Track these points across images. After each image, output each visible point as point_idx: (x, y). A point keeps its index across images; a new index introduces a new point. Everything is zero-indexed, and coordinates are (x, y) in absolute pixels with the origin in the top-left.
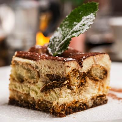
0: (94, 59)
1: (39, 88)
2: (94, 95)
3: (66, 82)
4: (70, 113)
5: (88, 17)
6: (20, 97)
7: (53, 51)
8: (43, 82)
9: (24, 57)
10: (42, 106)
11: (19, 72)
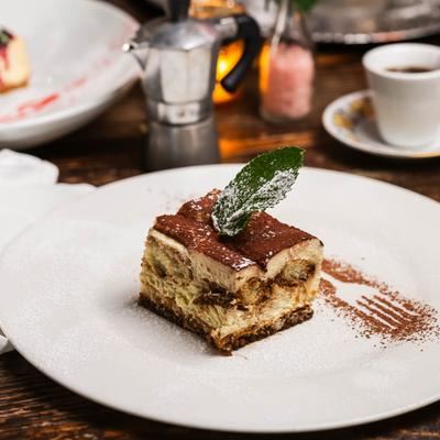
0: (289, 253)
1: (192, 295)
2: (286, 311)
3: (234, 302)
4: (240, 346)
5: (284, 175)
6: (158, 299)
7: (222, 223)
8: (198, 287)
9: (168, 234)
10: (195, 326)
11: (158, 258)
